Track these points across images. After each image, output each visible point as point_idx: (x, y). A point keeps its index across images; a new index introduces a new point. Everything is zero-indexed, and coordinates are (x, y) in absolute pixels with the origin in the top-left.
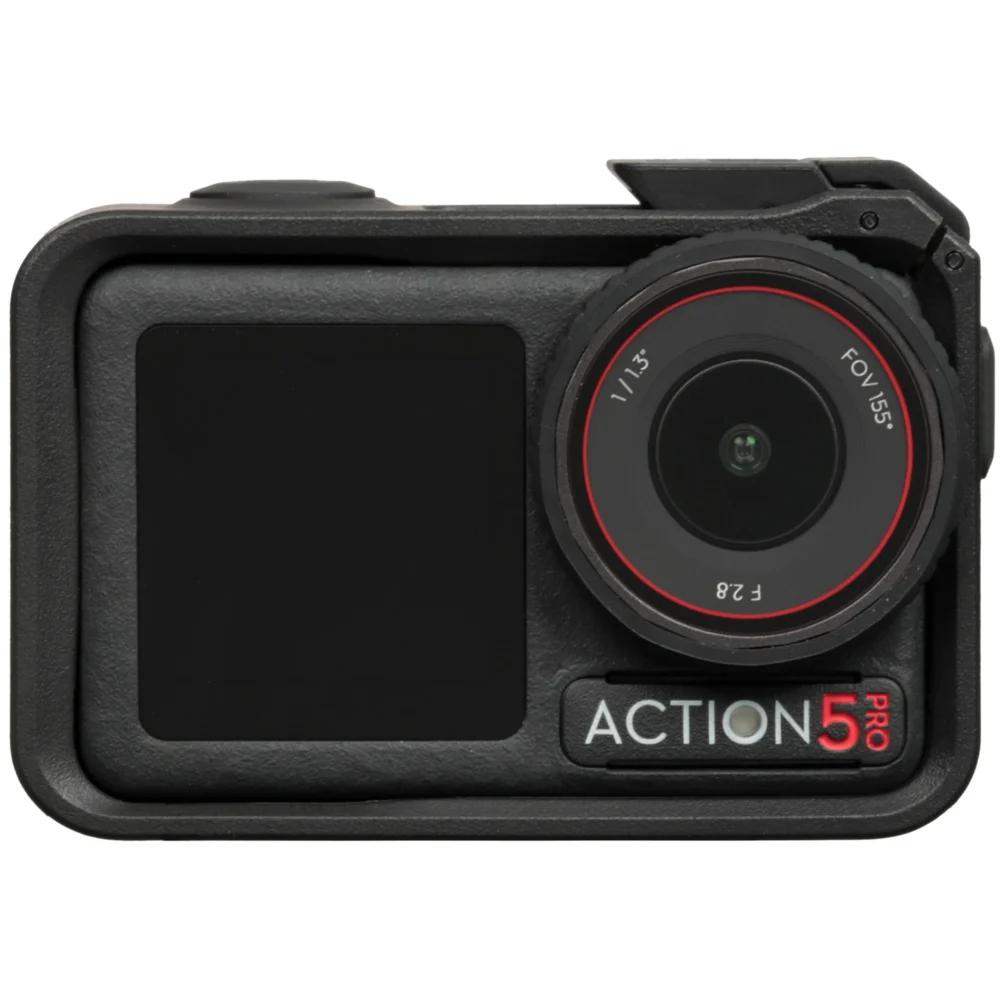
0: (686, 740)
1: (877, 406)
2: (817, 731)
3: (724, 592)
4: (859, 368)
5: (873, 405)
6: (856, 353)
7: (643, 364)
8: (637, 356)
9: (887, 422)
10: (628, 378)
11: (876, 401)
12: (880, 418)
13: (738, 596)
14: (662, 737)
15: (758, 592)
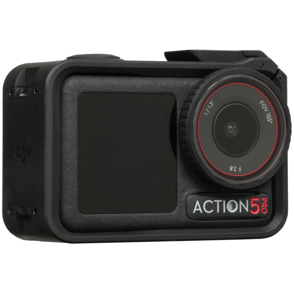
0: (218, 212)
1: (268, 117)
2: (250, 208)
3: (232, 169)
4: (264, 106)
5: (267, 116)
6: (263, 102)
7: (212, 104)
8: (210, 102)
9: (271, 121)
10: (208, 108)
11: (268, 115)
12: (269, 120)
13: (235, 170)
14: (212, 211)
15: (240, 169)
